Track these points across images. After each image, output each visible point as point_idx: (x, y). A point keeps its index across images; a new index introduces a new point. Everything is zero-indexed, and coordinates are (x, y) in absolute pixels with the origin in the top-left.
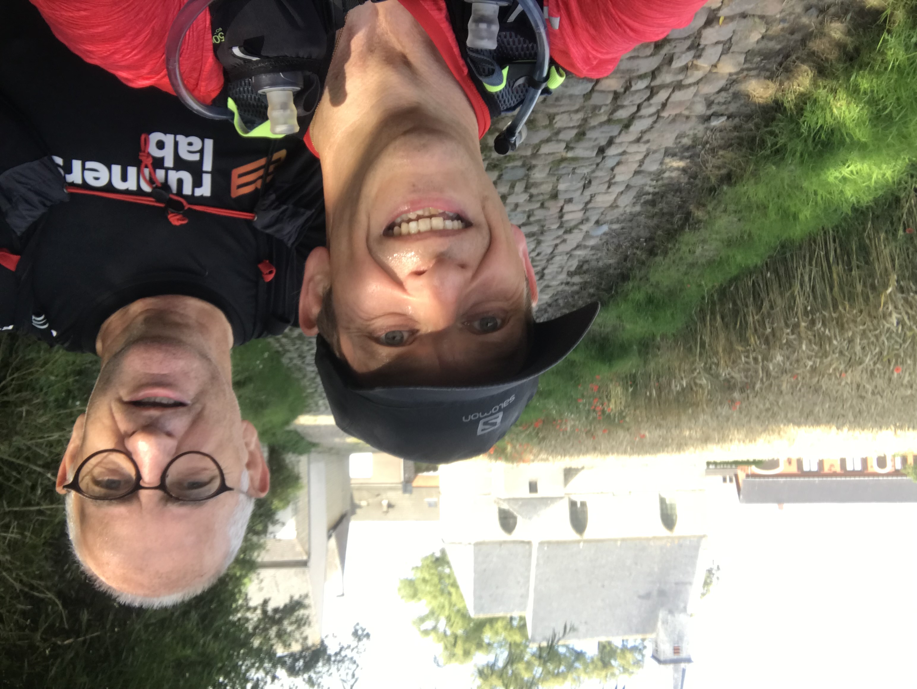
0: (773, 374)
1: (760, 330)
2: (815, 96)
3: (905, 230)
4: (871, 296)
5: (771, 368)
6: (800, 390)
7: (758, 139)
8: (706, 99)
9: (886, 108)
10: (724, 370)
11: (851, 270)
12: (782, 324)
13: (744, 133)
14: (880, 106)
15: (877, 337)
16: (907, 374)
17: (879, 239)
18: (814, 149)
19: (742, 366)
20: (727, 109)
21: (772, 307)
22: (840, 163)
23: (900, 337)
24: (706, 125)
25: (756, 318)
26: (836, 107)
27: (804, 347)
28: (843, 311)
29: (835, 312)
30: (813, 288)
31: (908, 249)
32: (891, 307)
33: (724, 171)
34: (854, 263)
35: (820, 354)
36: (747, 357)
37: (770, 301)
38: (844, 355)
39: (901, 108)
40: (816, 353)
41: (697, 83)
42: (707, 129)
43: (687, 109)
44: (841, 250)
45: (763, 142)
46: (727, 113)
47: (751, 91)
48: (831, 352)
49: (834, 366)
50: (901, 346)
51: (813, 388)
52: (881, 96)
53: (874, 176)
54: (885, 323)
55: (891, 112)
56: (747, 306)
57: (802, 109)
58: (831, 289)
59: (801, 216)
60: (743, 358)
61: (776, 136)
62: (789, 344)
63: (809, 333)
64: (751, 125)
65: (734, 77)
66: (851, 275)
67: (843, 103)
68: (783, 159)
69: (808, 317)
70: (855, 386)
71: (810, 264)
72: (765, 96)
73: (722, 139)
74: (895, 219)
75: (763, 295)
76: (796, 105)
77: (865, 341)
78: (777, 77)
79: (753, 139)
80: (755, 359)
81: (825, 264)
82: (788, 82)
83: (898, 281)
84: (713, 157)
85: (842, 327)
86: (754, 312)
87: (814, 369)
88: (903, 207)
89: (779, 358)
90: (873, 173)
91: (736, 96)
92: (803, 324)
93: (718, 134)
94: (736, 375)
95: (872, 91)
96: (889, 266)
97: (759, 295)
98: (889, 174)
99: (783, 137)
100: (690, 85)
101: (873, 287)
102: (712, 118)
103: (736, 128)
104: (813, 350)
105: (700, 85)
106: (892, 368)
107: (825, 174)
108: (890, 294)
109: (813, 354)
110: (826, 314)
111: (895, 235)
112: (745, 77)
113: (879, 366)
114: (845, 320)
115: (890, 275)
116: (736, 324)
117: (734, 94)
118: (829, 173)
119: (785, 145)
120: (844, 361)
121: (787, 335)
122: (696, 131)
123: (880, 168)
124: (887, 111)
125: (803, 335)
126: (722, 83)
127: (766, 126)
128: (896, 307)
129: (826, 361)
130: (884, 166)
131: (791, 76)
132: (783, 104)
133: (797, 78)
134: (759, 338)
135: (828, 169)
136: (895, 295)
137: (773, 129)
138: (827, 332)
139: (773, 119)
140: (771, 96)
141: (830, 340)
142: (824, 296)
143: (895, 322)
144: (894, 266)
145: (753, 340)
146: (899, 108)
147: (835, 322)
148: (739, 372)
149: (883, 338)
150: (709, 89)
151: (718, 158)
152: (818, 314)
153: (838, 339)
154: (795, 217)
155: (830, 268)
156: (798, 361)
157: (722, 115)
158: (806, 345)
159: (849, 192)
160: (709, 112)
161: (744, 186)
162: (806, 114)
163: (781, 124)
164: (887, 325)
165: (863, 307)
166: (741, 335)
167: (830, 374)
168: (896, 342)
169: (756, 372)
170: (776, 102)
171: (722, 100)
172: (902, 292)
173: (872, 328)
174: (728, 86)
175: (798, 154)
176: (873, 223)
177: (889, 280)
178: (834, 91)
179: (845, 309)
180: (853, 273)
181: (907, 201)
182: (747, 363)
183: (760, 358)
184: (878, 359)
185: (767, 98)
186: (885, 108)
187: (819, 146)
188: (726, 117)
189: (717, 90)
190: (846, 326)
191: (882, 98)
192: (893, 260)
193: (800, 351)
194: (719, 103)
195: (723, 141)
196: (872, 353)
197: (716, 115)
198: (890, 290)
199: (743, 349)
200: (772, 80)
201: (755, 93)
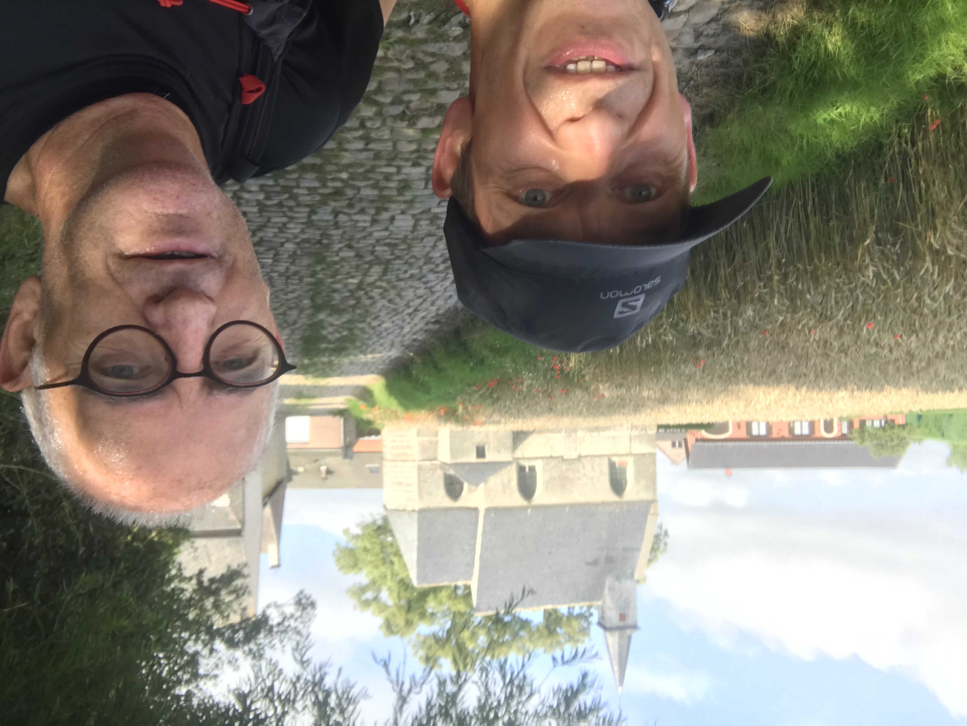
0: (742, 329)
1: (731, 284)
2: (809, 30)
3: (886, 180)
4: (848, 248)
5: (740, 323)
6: (768, 347)
7: (745, 76)
8: (694, 31)
9: (884, 45)
10: (692, 325)
11: (828, 221)
12: (755, 278)
13: (731, 69)
14: (877, 42)
15: (852, 291)
16: (876, 331)
17: (860, 188)
18: (804, 87)
19: (710, 322)
20: (715, 42)
21: (744, 261)
22: (830, 105)
23: (874, 291)
24: (691, 60)
25: (728, 270)
26: (831, 42)
27: (776, 301)
28: (818, 264)
29: (810, 265)
30: (789, 240)
31: (887, 199)
32: (867, 260)
33: (707, 111)
34: (833, 212)
35: (791, 310)
36: (716, 312)
37: (743, 253)
38: (815, 310)
39: (898, 46)
40: (787, 308)
41: (688, 11)
42: (692, 63)
43: (674, 40)
44: (820, 200)
45: (751, 80)
46: (715, 46)
47: (742, 23)
48: (803, 307)
49: (804, 322)
50: (874, 300)
51: (781, 345)
52: (879, 31)
53: (862, 120)
54: (860, 276)
55: (887, 49)
56: (718, 258)
57: (794, 44)
58: (807, 241)
59: (784, 162)
60: (712, 313)
61: (765, 72)
62: (760, 299)
63: (782, 287)
64: (738, 61)
65: (726, 6)
66: (828, 225)
67: (838, 37)
68: (771, 98)
69: (781, 270)
70: (822, 343)
71: (787, 215)
72: (755, 29)
73: (707, 75)
74: (877, 168)
75: (735, 247)
76: (789, 40)
77: (839, 295)
78: (771, 7)
79: (740, 76)
80: (725, 315)
81: (802, 214)
82: (781, 13)
83: (876, 233)
84: (697, 95)
85: (816, 280)
86: (726, 265)
87: (783, 324)
88: (885, 155)
89: (750, 313)
90: (861, 116)
91: (727, 27)
92: (776, 278)
93: (704, 69)
94: (704, 332)
95: (869, 26)
96: (868, 216)
97: (732, 247)
98: (877, 117)
99: (773, 74)
100: (679, 14)
101: (851, 240)
102: (699, 51)
103: (724, 64)
104: (783, 305)
105: (690, 13)
106: (862, 323)
107: (814, 115)
108: (869, 244)
109: (785, 309)
110: (800, 266)
111: (876, 184)
112: (737, 7)
113: (849, 322)
114: (820, 273)
115: (869, 226)
116: (706, 277)
117: (724, 25)
118: (818, 114)
119: (774, 83)
120: (815, 316)
121: (759, 290)
122: (680, 66)
123: (868, 111)
124: (884, 48)
125: (776, 289)
126: (714, 12)
127: (756, 61)
128: (872, 260)
129: (797, 316)
130: (873, 109)
131: (785, 7)
132: (774, 38)
133: (791, 10)
134: (729, 293)
135: (818, 111)
136: (873, 248)
137: (763, 65)
138: (800, 286)
139: (763, 55)
140: (762, 28)
141: (802, 294)
142: (799, 248)
143: (871, 275)
144: (872, 217)
145: (724, 294)
146: (896, 45)
147: (809, 275)
148: (708, 327)
149: (858, 291)
150: (699, 18)
151: (702, 97)
152: (791, 268)
153: (812, 293)
154: (778, 162)
155: (807, 218)
156: (767, 316)
157: (710, 49)
158: (778, 299)
159: (835, 135)
160: (697, 45)
161: (727, 127)
162: (799, 49)
163: (772, 60)
164: (862, 279)
165: (839, 260)
166: (711, 290)
167: (799, 331)
168: (871, 296)
169: (725, 328)
170: (767, 35)
171: (711, 32)
172: (879, 244)
173: (847, 281)
174: (719, 16)
175: (788, 93)
176: (854, 171)
177: (867, 232)
178: (829, 25)
179: (820, 262)
180: (831, 224)
181: (890, 150)
182: (715, 318)
183: (729, 313)
184: (849, 315)
185: (758, 31)
186: (882, 44)
187: (811, 84)
188: (713, 51)
189: (707, 20)
190: (821, 279)
191: (880, 33)
192: (872, 210)
193: (772, 306)
194: (707, 36)
195: (708, 78)
196: (845, 309)
197: (704, 48)
198: (868, 242)
199: (713, 304)
200: (765, 12)
201: (746, 26)
